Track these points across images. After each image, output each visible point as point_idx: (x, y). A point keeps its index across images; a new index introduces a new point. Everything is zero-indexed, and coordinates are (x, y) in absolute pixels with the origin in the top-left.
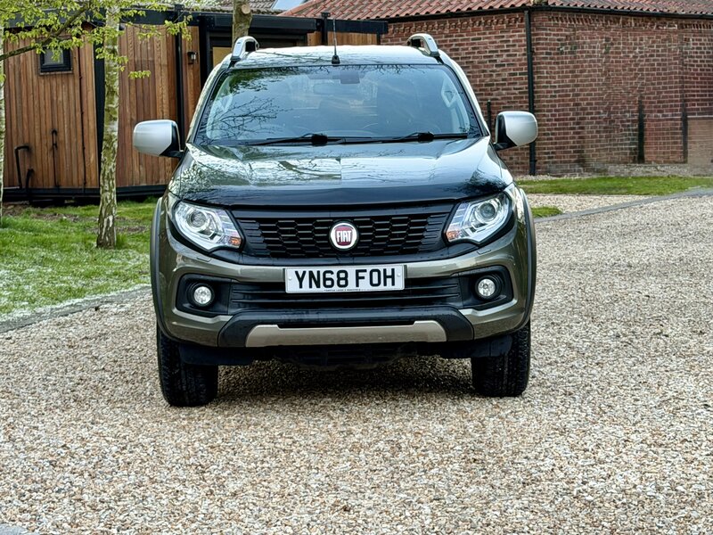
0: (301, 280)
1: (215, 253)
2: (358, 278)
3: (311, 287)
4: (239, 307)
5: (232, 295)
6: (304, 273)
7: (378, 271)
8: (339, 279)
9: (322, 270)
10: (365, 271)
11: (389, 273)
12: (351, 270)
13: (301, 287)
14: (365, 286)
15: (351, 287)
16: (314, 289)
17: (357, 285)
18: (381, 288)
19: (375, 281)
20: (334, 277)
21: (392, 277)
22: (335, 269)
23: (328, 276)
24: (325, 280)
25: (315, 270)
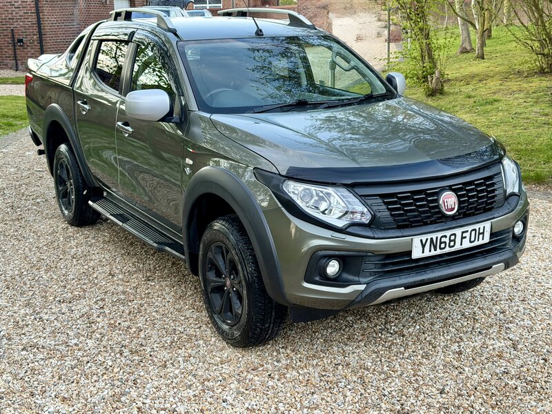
0: (423, 246)
1: (348, 230)
2: (462, 238)
3: (430, 251)
4: (371, 276)
5: (364, 266)
6: (427, 239)
7: (475, 230)
8: (450, 241)
9: (439, 235)
10: (467, 231)
11: (481, 231)
12: (458, 232)
13: (423, 252)
14: (466, 244)
15: (458, 247)
16: (433, 253)
17: (461, 245)
18: (476, 243)
19: (473, 239)
20: (447, 240)
21: (483, 233)
22: (448, 233)
23: (443, 240)
24: (441, 243)
25: (434, 236)
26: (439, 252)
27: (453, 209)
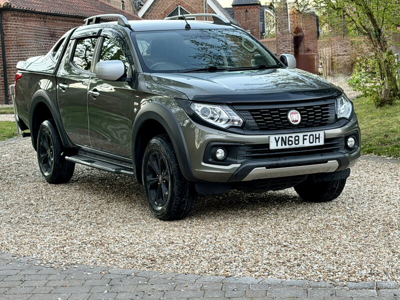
0: (277, 142)
1: (229, 130)
2: (304, 139)
3: (282, 145)
4: (244, 159)
5: (239, 152)
6: (279, 138)
7: (313, 135)
8: (295, 140)
9: (288, 136)
10: (307, 135)
11: (317, 136)
12: (301, 135)
13: (277, 146)
14: (307, 144)
15: (301, 145)
16: (284, 147)
17: (303, 143)
18: (314, 144)
19: (311, 141)
20: (293, 139)
21: (319, 138)
22: (294, 135)
23: (290, 139)
24: (289, 141)
25: (284, 136)
26: (288, 146)
27: (297, 121)
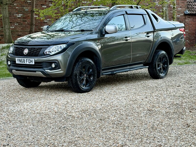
2: (27, 61)
6: (18, 59)
7: (29, 60)
8: (24, 61)
9: (21, 59)
10: (27, 60)
11: (31, 60)
12: (25, 59)
13: (18, 62)
14: (28, 63)
15: (25, 63)
18: (30, 64)
19: (29, 62)
20: (23, 60)
21: (32, 61)
22: (23, 59)
23: (22, 60)
26: (21, 63)
